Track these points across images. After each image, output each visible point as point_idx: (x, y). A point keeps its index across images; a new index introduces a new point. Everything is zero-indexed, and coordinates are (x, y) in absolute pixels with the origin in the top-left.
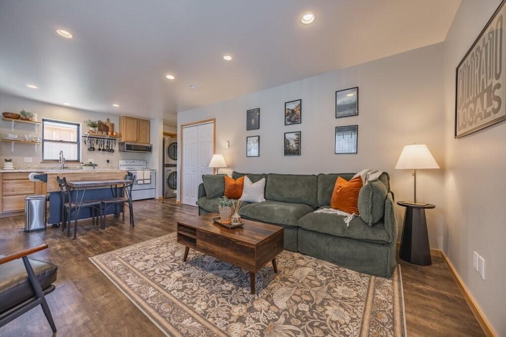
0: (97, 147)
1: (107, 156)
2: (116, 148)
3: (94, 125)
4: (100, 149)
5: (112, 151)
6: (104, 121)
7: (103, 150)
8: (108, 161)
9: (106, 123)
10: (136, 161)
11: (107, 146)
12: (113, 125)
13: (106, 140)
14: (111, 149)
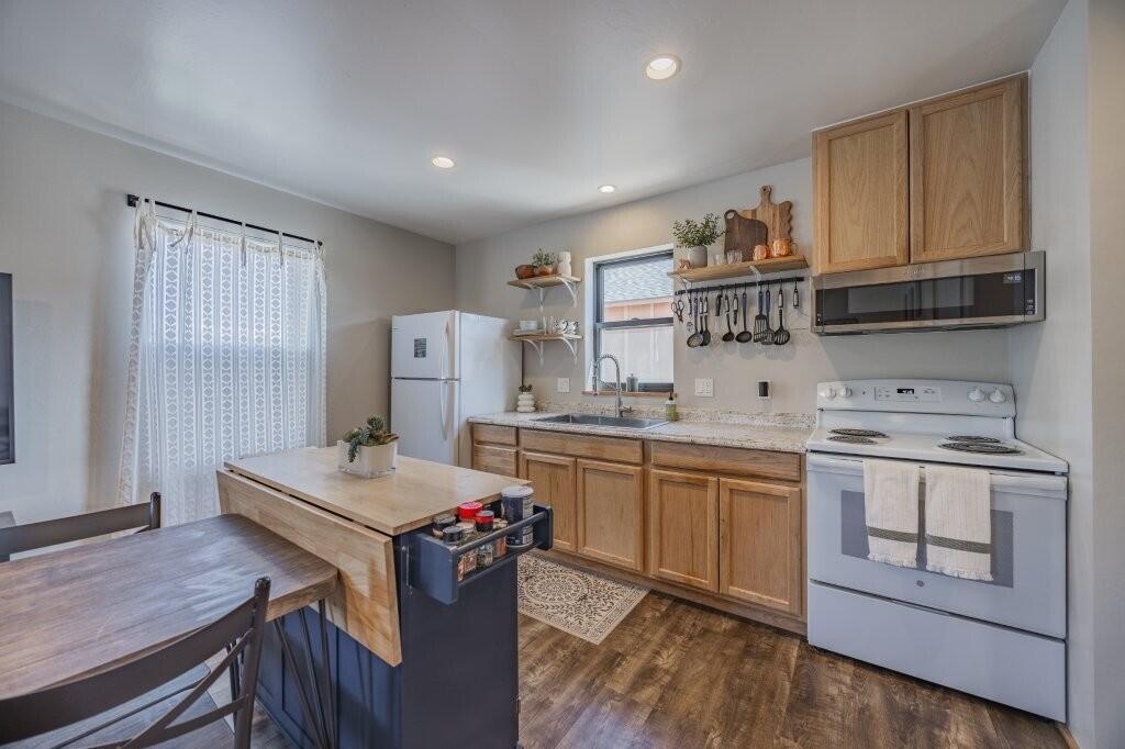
0: (718, 327)
1: (759, 362)
2: (800, 320)
3: (700, 238)
4: (728, 337)
5: (781, 337)
6: (746, 201)
7: (743, 337)
8: (764, 389)
9: (754, 212)
10: (919, 387)
11: (760, 317)
12: (787, 209)
13: (754, 292)
14: (775, 326)
